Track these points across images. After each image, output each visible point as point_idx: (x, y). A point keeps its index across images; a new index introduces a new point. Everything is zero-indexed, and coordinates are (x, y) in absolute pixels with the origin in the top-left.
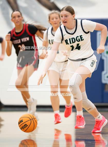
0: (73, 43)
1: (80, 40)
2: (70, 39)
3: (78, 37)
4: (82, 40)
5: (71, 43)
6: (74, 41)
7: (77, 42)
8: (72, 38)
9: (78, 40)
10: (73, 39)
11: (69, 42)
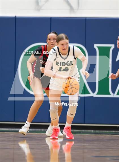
0: (63, 65)
1: (70, 65)
2: (61, 62)
3: (69, 62)
4: (71, 65)
5: (61, 65)
6: (64, 65)
7: (66, 66)
8: (63, 62)
9: (68, 64)
10: (64, 64)
11: (59, 64)
